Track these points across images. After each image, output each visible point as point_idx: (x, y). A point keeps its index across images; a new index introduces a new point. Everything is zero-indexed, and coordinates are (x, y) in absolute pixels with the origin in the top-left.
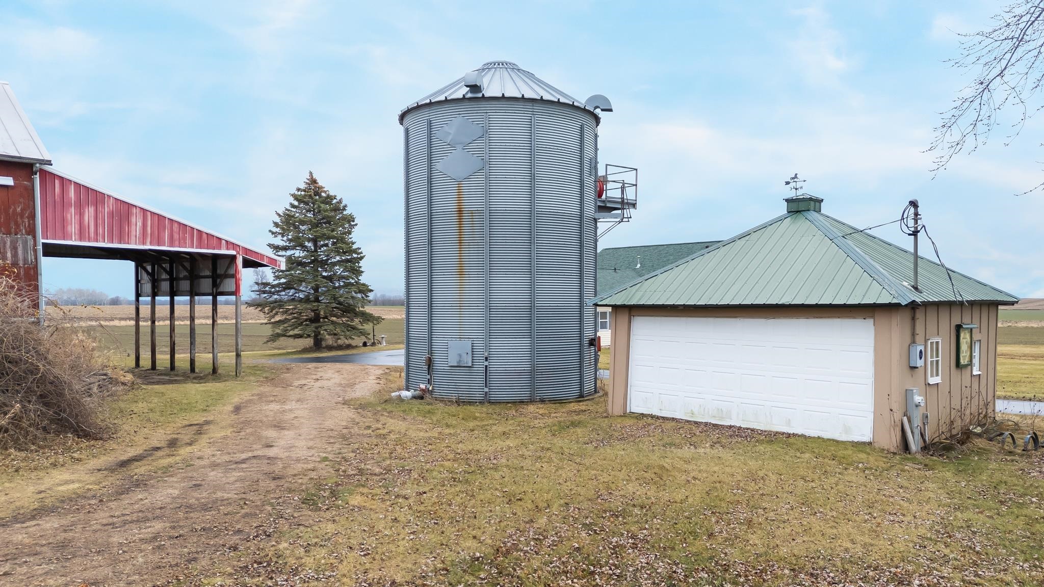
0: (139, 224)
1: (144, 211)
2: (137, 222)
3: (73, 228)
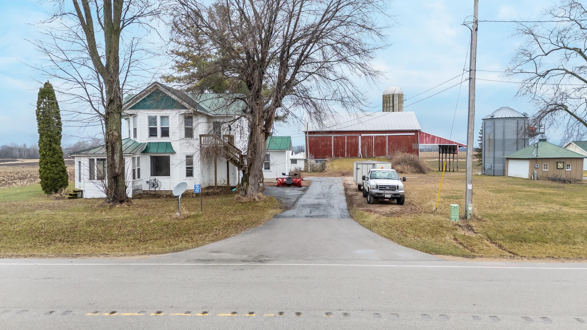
0: (437, 140)
1: (438, 137)
2: (436, 139)
3: (425, 142)
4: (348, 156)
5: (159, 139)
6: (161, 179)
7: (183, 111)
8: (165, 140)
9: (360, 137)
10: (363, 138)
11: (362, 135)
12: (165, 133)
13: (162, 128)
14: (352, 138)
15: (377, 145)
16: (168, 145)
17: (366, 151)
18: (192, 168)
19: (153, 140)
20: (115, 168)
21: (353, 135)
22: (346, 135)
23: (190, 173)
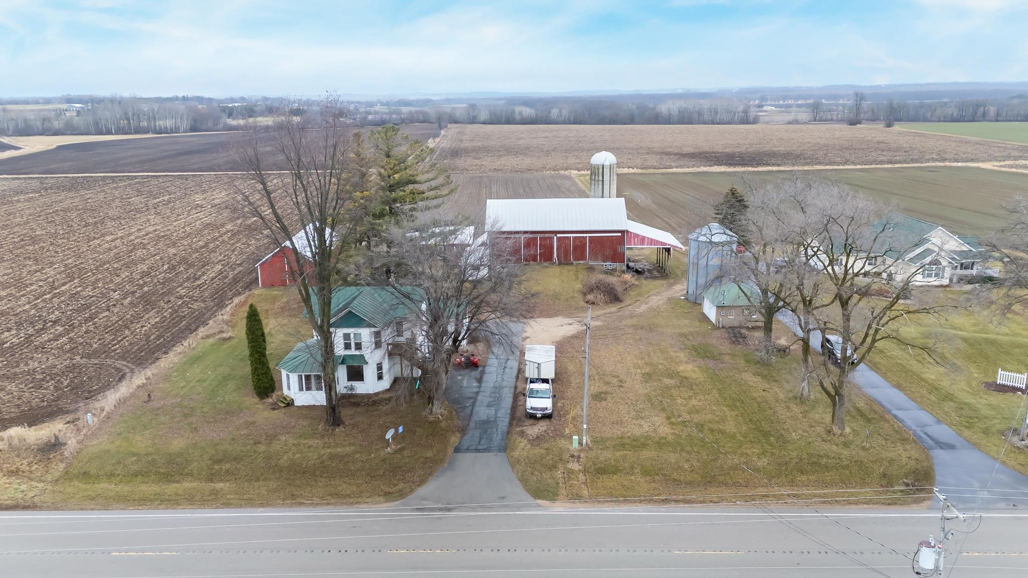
2: (646, 240)
3: (633, 243)
4: (541, 260)
5: (353, 352)
6: (356, 384)
7: (373, 329)
8: (357, 353)
9: (555, 238)
10: (559, 239)
11: (558, 235)
12: (358, 346)
13: (355, 343)
14: (545, 238)
15: (575, 247)
16: (362, 356)
17: (562, 255)
18: (382, 373)
19: (348, 352)
20: (332, 401)
21: (547, 235)
22: (539, 236)
23: (380, 377)
